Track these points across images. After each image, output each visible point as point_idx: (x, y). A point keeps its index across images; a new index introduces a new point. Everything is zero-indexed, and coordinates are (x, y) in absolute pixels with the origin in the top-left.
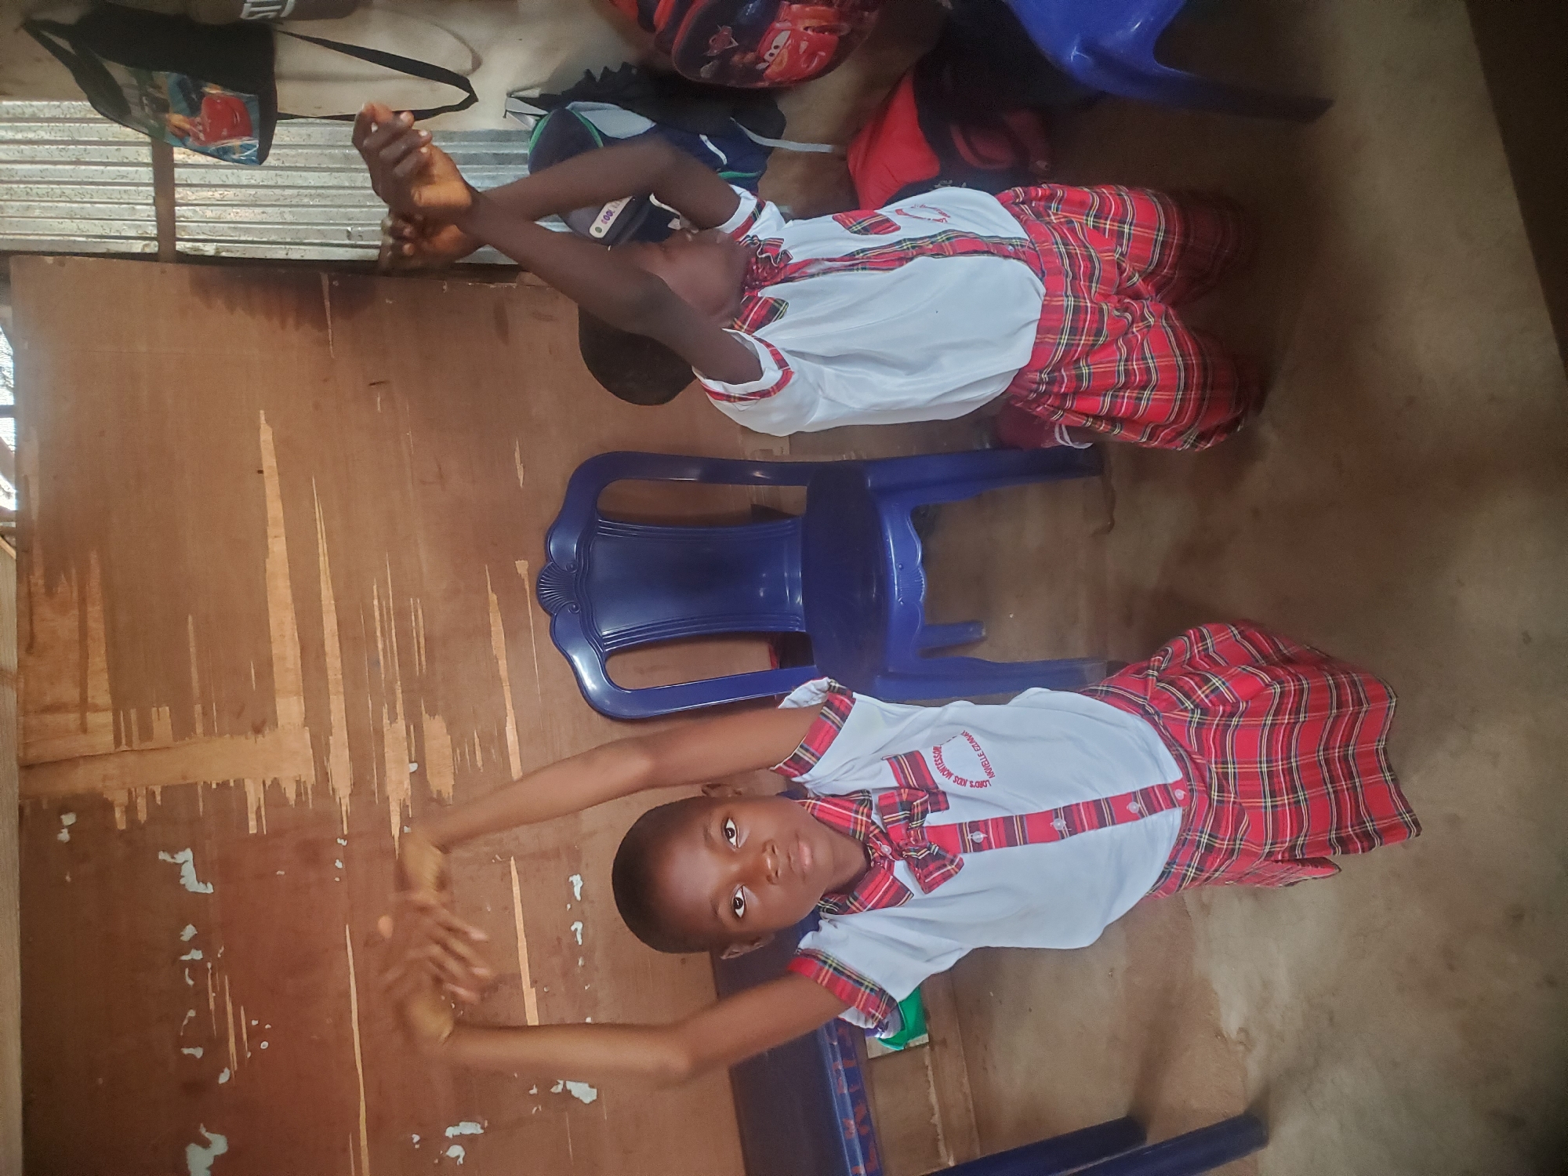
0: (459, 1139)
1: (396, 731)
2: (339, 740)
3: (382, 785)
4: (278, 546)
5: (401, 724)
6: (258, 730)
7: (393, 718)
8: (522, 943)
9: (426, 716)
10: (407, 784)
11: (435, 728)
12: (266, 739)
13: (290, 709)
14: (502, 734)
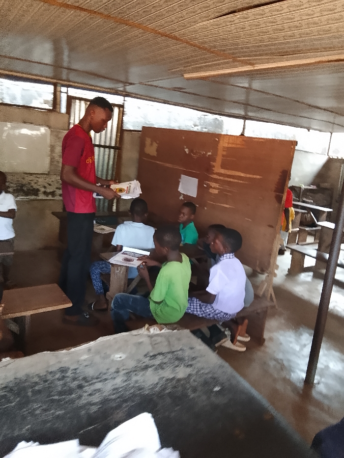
2: (218, 177)
5: (218, 187)
6: (221, 166)
9: (218, 191)
12: (220, 167)
13: (223, 171)
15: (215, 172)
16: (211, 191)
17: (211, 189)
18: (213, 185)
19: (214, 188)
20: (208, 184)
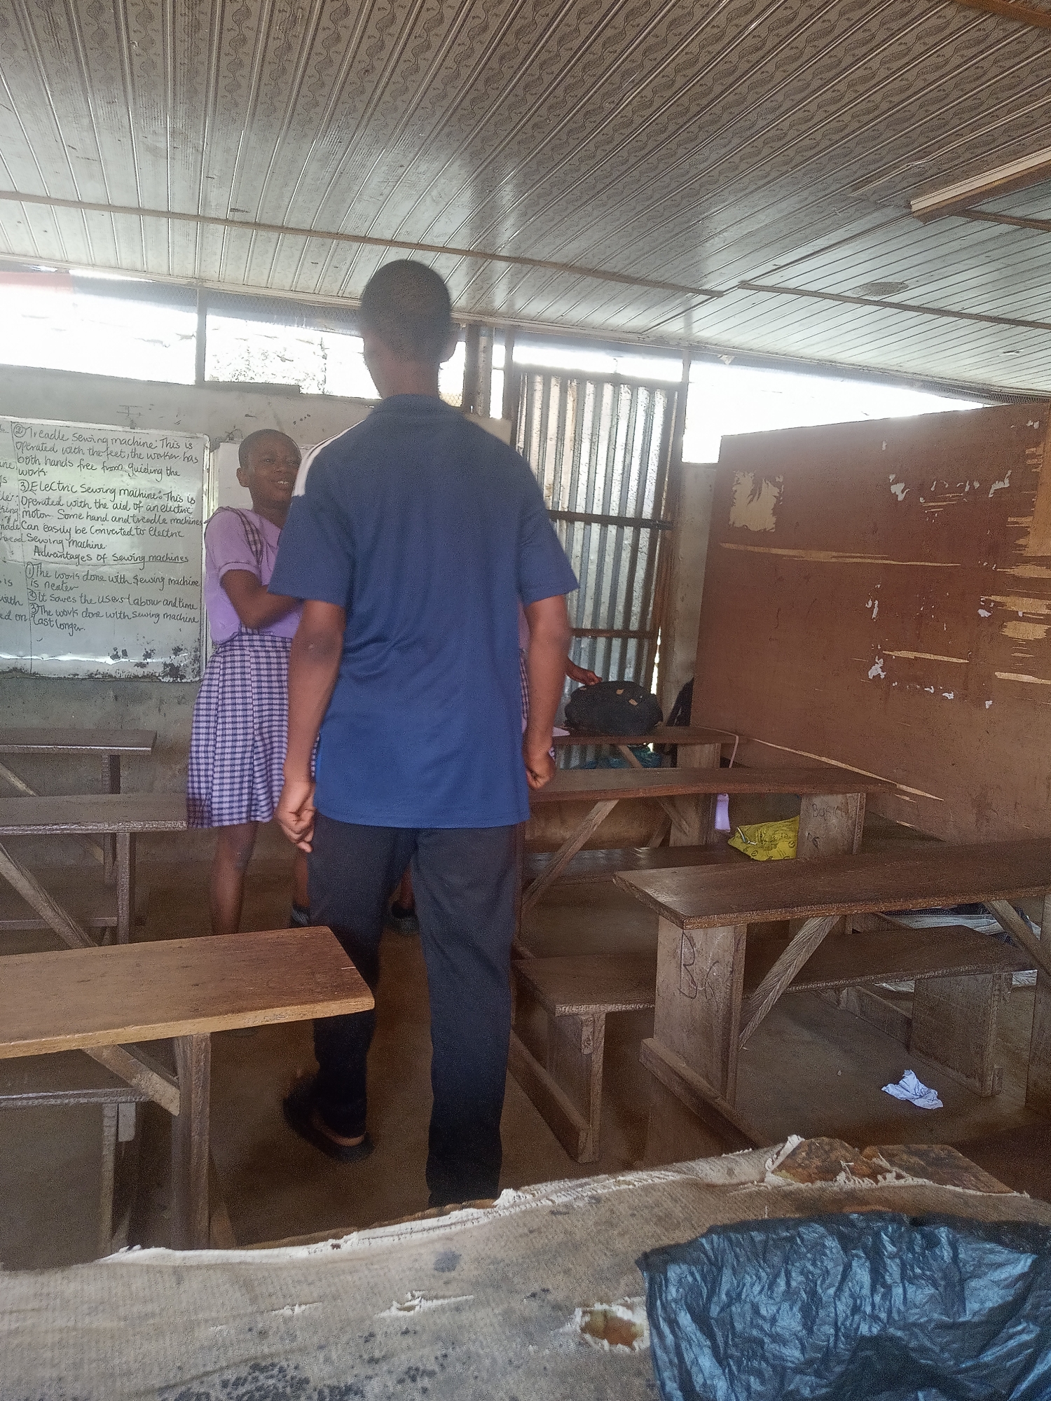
0: (873, 607)
1: (1042, 608)
2: (1042, 573)
3: (1015, 594)
5: (1043, 611)
10: (1013, 608)
14: (1028, 673)
15: (1028, 553)
16: (1012, 630)
17: (1010, 624)
18: (1021, 605)
19: (1024, 619)
20: (997, 604)
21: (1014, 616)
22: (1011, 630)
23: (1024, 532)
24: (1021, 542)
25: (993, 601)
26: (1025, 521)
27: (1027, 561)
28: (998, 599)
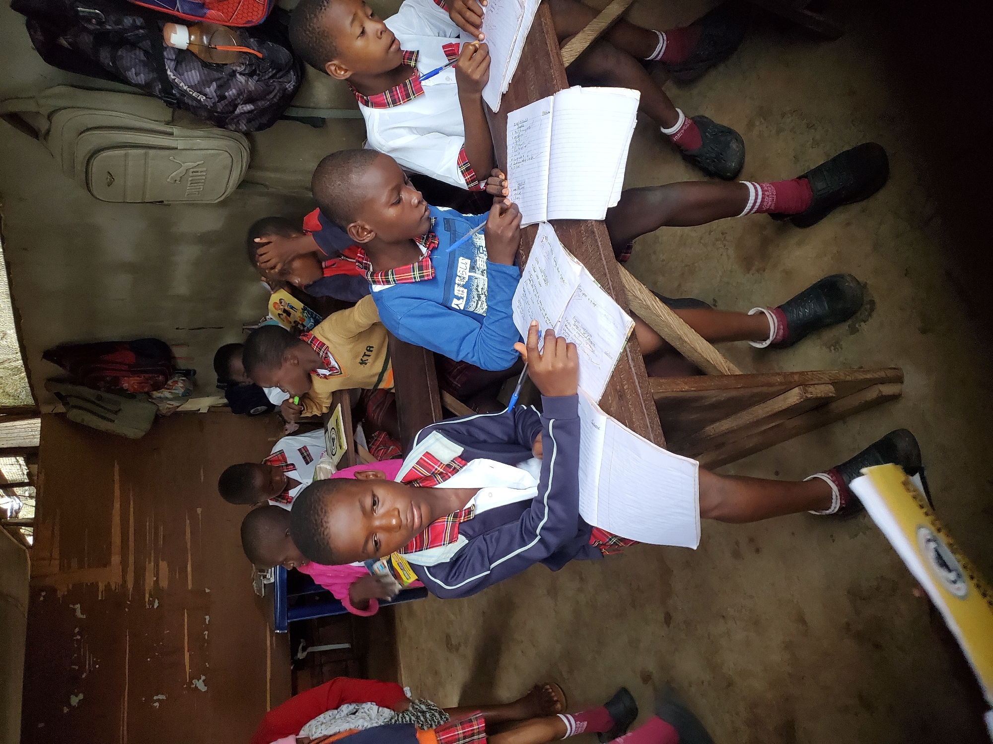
0: (158, 700)
1: (150, 566)
2: (131, 568)
3: (144, 584)
4: (117, 505)
5: (152, 564)
6: (105, 566)
7: (150, 563)
8: (186, 638)
9: (160, 562)
10: (152, 583)
11: (163, 565)
12: (107, 569)
13: (116, 559)
14: (186, 568)
15: (120, 581)
16: (164, 581)
17: (161, 584)
18: (150, 581)
19: (157, 575)
20: (151, 596)
21: (156, 582)
22: (164, 584)
23: (108, 587)
24: (113, 588)
25: (149, 599)
26: (101, 586)
27: (125, 581)
28: (147, 596)
